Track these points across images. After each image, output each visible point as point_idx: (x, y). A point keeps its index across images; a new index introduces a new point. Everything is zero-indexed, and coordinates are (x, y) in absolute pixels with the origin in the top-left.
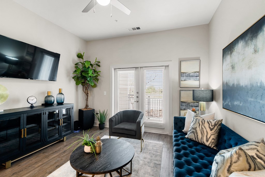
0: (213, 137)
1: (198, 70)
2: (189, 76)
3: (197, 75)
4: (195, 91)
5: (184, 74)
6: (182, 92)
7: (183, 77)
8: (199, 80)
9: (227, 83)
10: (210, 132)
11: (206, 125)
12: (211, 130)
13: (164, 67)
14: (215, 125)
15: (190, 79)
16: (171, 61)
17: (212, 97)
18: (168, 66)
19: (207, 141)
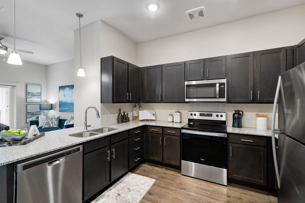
0: (57, 123)
1: (40, 92)
2: (33, 95)
3: (39, 95)
4: (42, 105)
5: (30, 94)
6: (28, 106)
7: (29, 95)
8: (41, 98)
9: (61, 101)
10: (56, 122)
11: (54, 119)
12: (56, 121)
13: (11, 86)
14: (57, 119)
15: (34, 97)
16: (18, 83)
17: (52, 107)
18: (14, 86)
19: (55, 125)
